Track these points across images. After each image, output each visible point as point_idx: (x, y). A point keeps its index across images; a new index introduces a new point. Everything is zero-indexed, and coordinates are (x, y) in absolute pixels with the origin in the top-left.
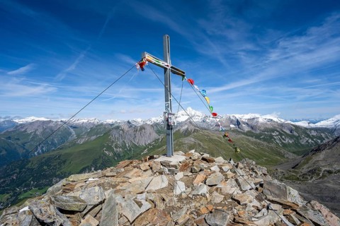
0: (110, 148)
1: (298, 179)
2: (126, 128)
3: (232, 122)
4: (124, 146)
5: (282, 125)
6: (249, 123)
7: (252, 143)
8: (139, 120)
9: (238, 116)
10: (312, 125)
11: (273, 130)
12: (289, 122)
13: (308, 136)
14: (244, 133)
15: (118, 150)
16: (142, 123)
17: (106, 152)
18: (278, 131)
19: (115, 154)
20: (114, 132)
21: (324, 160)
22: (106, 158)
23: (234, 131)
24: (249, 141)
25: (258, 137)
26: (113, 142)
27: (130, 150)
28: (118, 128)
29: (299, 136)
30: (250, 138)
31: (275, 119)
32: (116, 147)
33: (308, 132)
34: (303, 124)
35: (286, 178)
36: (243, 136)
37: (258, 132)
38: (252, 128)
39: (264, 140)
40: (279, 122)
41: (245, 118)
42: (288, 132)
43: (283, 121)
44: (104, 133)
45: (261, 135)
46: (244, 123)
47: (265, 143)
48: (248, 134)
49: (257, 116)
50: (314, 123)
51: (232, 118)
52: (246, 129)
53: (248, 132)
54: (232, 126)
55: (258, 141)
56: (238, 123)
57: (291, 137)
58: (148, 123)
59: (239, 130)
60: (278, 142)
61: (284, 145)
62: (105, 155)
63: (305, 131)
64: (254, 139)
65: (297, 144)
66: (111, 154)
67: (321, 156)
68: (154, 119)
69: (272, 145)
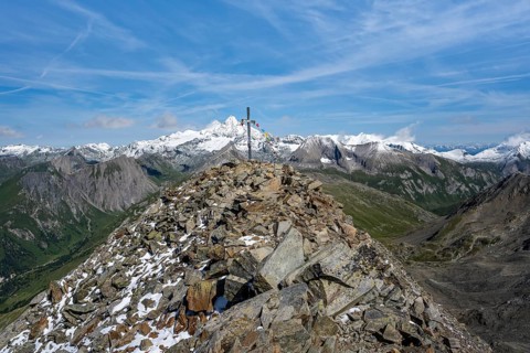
0: (23, 221)
1: (435, 258)
2: (67, 167)
3: (324, 151)
4: (65, 214)
5: (419, 158)
6: (359, 154)
8: (104, 147)
9: (338, 140)
10: (470, 158)
11: (401, 169)
12: (432, 151)
13: (461, 179)
14: (347, 176)
15: (49, 224)
16: (111, 155)
17: (16, 232)
18: (410, 170)
19: (41, 235)
20: (34, 179)
21: (479, 221)
22: (17, 248)
23: (328, 171)
24: (356, 191)
26: (32, 205)
27: (83, 223)
28: (42, 167)
29: (446, 180)
30: (358, 185)
31: (408, 146)
32: (43, 216)
33: (462, 172)
34: (454, 156)
35: (417, 259)
36: (346, 181)
37: (375, 172)
38: (364, 164)
39: (386, 188)
40: (414, 152)
41: (350, 143)
42: (428, 171)
43: (421, 149)
45: (379, 178)
46: (349, 154)
47: (386, 195)
48: (354, 177)
49: (371, 138)
50: (473, 154)
51: (325, 143)
52: (352, 166)
53: (356, 172)
54: (324, 160)
55: (374, 191)
56: (337, 154)
57: (433, 181)
58: (130, 154)
59: (339, 169)
60: (409, 191)
61: (420, 199)
62: (12, 239)
63: (456, 169)
64: (365, 188)
65: (441, 194)
66: (29, 236)
67: (476, 214)
68: (143, 145)
69: (399, 199)
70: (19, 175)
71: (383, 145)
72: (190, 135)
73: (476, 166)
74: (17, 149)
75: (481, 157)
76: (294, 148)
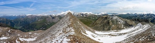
0: (46, 23)
2: (50, 17)
3: (81, 14)
4: (50, 22)
5: (92, 15)
7: (86, 20)
8: (54, 15)
9: (83, 13)
11: (91, 16)
12: (94, 14)
13: (97, 17)
16: (55, 16)
20: (47, 18)
24: (85, 19)
25: (87, 18)
27: (52, 23)
28: (48, 17)
31: (91, 13)
32: (48, 22)
34: (96, 14)
39: (89, 19)
44: (44, 18)
49: (87, 12)
52: (85, 16)
54: (81, 16)
56: (83, 15)
57: (94, 17)
59: (83, 17)
61: (93, 20)
62: (45, 24)
63: (96, 16)
64: (86, 19)
65: (95, 19)
66: (47, 24)
67: (97, 20)
68: (58, 14)
69: (90, 20)
70: (46, 18)
71: (88, 13)
72: (64, 13)
73: (99, 15)
74: (45, 15)
75: (99, 14)
76: (77, 14)
